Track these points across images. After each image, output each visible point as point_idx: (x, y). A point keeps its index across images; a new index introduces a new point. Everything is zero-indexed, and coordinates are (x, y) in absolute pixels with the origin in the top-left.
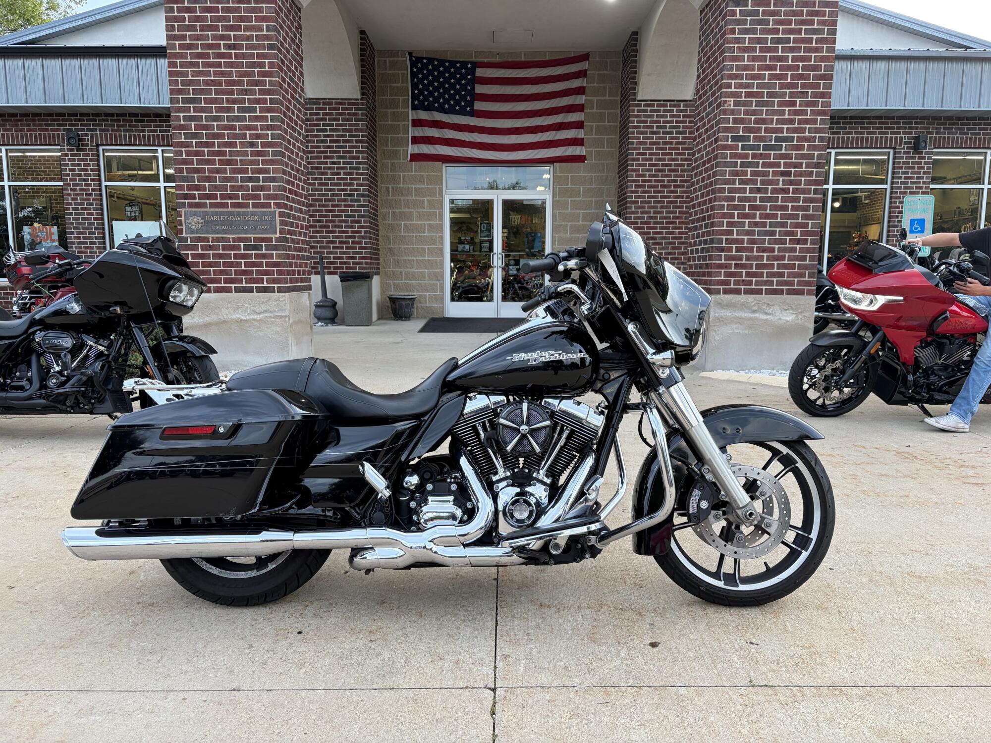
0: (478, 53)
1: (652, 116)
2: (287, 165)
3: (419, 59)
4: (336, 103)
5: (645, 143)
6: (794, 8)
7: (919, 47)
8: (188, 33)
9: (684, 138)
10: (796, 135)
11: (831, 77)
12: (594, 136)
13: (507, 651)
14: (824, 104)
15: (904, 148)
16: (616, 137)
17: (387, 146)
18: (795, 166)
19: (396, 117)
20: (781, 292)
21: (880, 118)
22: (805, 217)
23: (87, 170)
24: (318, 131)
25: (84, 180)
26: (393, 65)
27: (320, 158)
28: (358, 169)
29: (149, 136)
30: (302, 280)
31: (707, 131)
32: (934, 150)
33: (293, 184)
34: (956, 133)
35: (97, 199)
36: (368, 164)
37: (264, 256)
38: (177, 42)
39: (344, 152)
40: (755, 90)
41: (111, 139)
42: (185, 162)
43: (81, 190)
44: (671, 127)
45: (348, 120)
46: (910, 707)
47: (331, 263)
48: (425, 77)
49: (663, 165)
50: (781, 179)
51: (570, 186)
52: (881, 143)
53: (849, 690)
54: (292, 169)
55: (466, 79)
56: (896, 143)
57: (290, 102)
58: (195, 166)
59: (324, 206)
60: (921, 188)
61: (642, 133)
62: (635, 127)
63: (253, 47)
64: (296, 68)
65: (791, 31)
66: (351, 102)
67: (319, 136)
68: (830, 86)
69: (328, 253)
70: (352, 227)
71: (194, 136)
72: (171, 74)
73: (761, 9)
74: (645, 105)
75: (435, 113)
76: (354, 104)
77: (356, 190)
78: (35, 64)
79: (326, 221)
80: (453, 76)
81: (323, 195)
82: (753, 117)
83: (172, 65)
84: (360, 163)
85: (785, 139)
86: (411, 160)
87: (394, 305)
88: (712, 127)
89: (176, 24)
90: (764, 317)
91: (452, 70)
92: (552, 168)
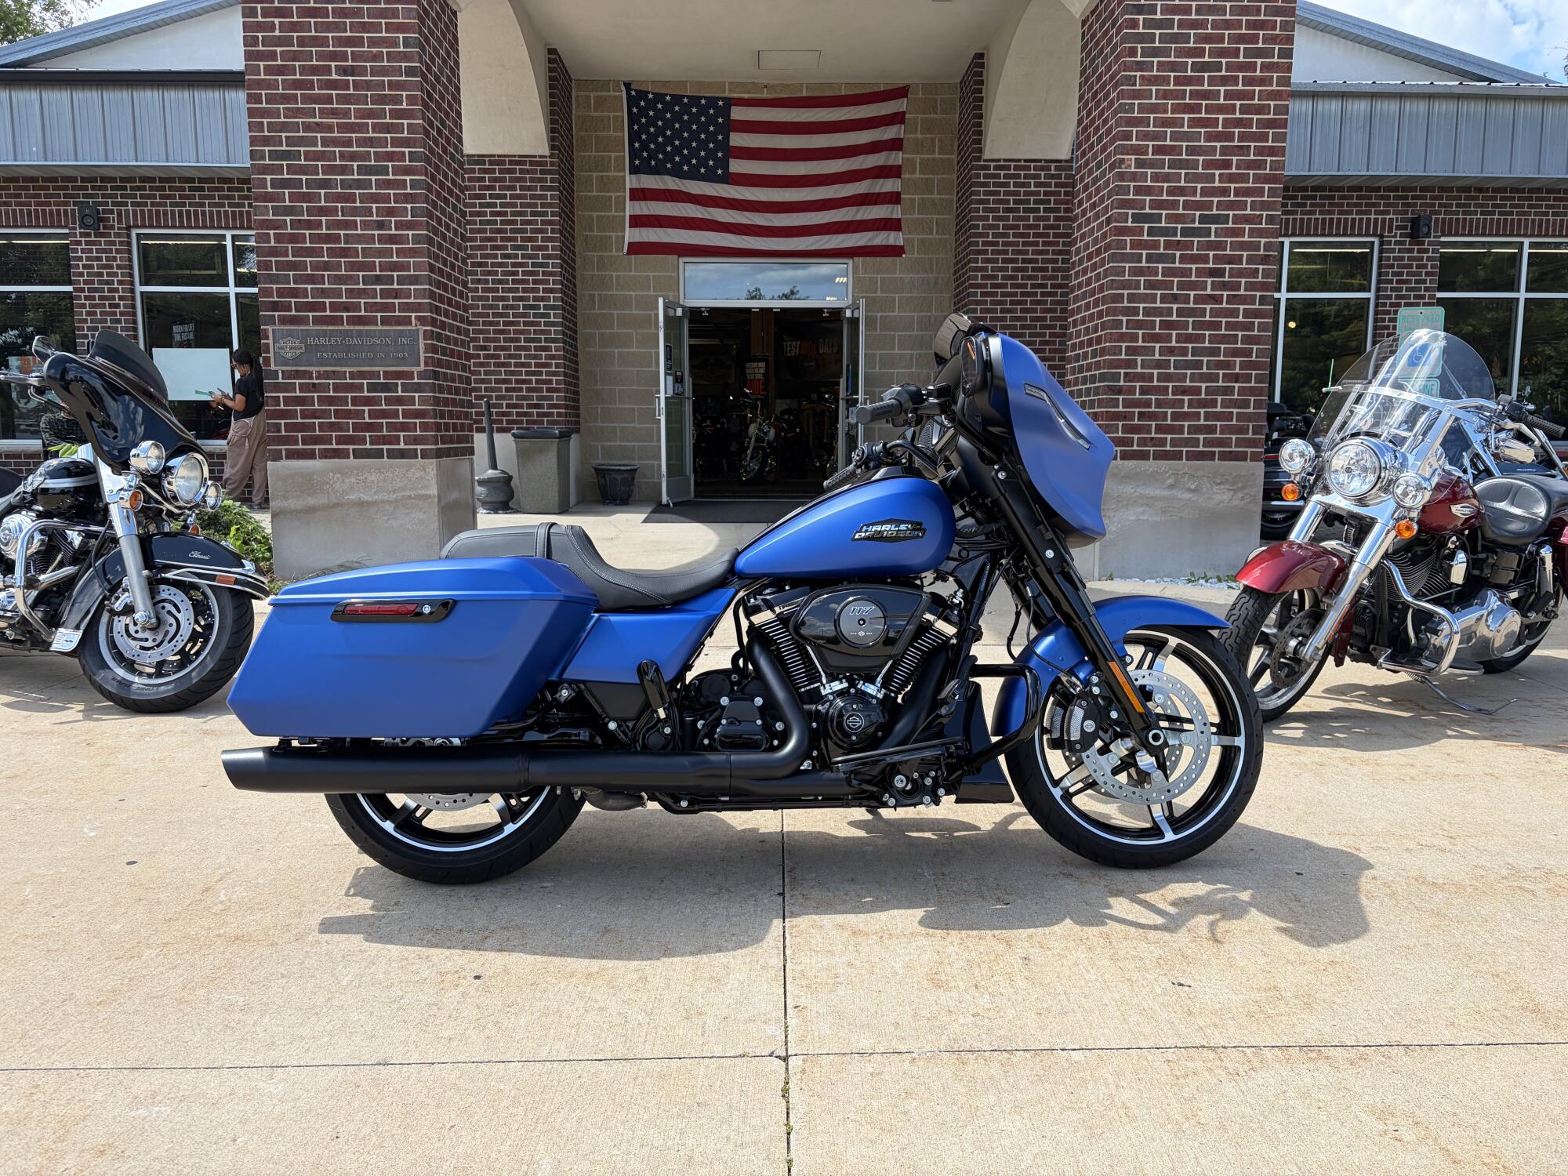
0: (735, 86)
1: (1007, 185)
2: (436, 258)
3: (642, 94)
4: (511, 163)
5: (997, 227)
6: (1228, 17)
7: (1419, 79)
8: (279, 49)
9: (1056, 219)
10: (1231, 213)
11: (1284, 124)
12: (917, 216)
13: (802, 1002)
14: (1276, 166)
15: (1395, 236)
16: (949, 217)
17: (591, 230)
18: (1231, 260)
19: (604, 184)
20: (1210, 456)
21: (1359, 189)
22: (1247, 340)
23: (111, 267)
24: (482, 205)
25: (107, 283)
26: (600, 103)
27: (485, 248)
28: (547, 265)
29: (211, 213)
30: (460, 440)
31: (1094, 205)
32: (1443, 239)
33: (445, 288)
34: (1476, 213)
35: (128, 313)
36: (561, 258)
37: (400, 401)
38: (261, 63)
39: (523, 239)
40: (1168, 143)
41: (151, 218)
42: (273, 252)
43: (102, 298)
44: (1036, 202)
45: (529, 188)
46: (1426, 1075)
47: (504, 414)
48: (652, 122)
49: (1024, 261)
50: (1209, 280)
51: (879, 294)
52: (1360, 228)
53: (1332, 1052)
54: (445, 265)
55: (716, 124)
56: (1383, 228)
57: (440, 158)
58: (290, 258)
59: (491, 324)
60: (1423, 297)
61: (992, 210)
62: (981, 202)
63: (383, 72)
64: (450, 106)
65: (1223, 53)
66: (535, 161)
67: (484, 214)
68: (1282, 138)
69: (498, 398)
70: (535, 357)
71: (289, 211)
72: (252, 113)
73: (1177, 18)
74: (996, 168)
75: (667, 178)
76: (539, 164)
77: (542, 299)
78: (28, 98)
79: (496, 348)
80: (694, 119)
81: (491, 307)
82: (1165, 185)
83: (253, 98)
84: (549, 257)
85: (1216, 219)
86: (629, 253)
87: (603, 481)
88: (1102, 200)
89: (260, 35)
90: (1187, 496)
91: (694, 110)
92: (851, 265)
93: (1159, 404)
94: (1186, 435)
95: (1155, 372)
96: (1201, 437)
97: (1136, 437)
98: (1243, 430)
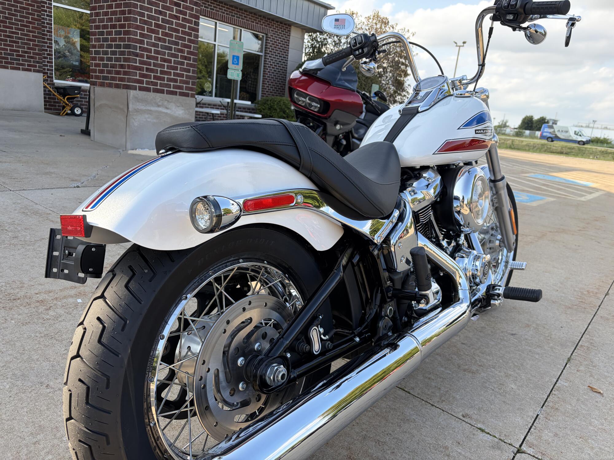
20: (176, 94)
22: (190, 41)
90: (165, 111)
93: (155, 65)
94: (166, 82)
95: (153, 48)
96: (172, 84)
97: (145, 80)
98: (187, 83)
